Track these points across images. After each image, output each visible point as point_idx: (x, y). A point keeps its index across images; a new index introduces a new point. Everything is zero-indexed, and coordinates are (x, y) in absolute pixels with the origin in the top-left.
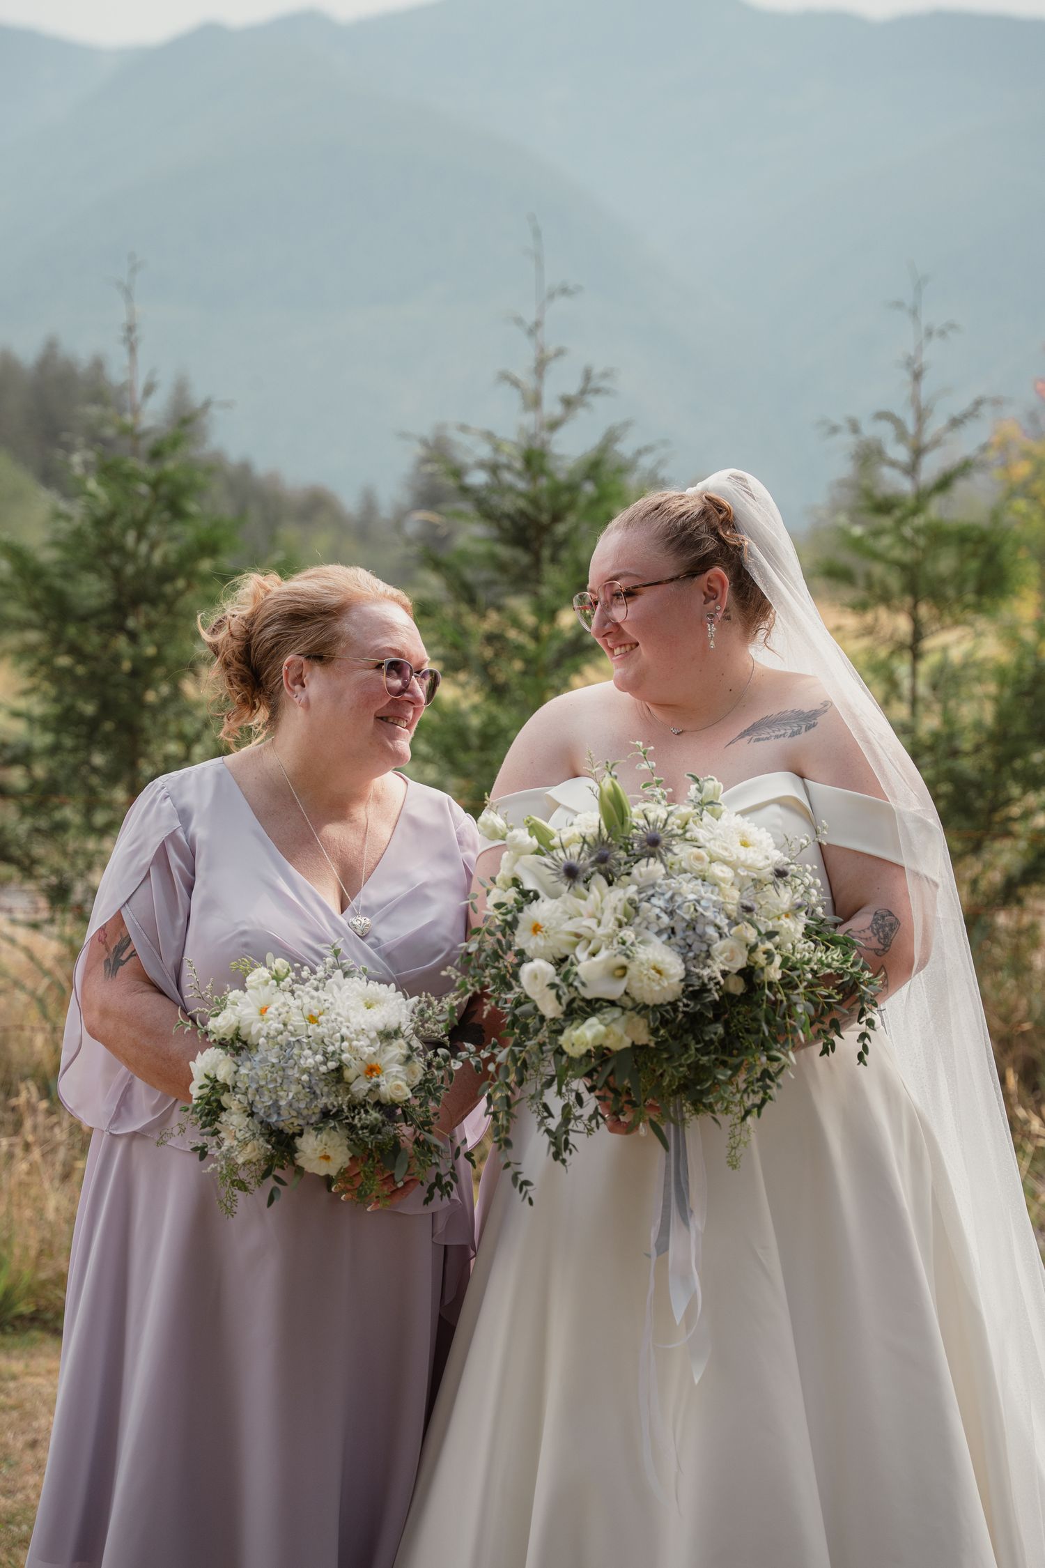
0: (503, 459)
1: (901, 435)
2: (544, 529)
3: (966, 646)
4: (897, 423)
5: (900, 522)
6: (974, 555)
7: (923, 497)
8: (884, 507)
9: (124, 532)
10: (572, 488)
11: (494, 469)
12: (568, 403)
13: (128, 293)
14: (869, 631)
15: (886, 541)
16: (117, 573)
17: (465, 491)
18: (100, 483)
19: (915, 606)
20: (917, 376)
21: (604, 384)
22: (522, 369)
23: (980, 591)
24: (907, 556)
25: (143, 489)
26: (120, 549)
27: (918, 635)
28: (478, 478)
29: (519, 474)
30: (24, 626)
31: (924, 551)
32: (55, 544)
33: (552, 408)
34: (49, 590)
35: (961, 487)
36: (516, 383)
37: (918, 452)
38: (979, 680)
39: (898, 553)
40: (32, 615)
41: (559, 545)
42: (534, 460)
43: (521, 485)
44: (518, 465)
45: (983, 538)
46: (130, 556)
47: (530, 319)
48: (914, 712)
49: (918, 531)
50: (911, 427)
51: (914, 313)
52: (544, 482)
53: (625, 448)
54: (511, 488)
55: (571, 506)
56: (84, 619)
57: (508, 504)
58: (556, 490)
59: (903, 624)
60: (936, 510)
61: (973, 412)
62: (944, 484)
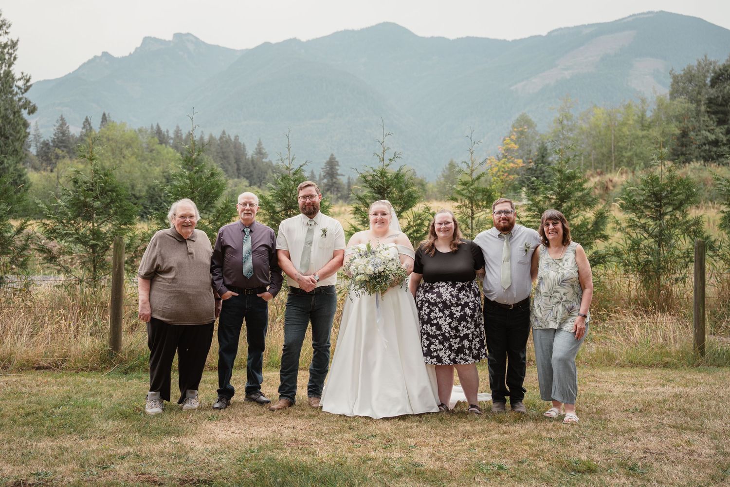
0: (375, 173)
1: (469, 167)
2: (385, 190)
3: (483, 216)
4: (467, 164)
5: (469, 187)
6: (485, 195)
7: (473, 181)
8: (465, 184)
9: (287, 193)
10: (391, 180)
11: (373, 176)
12: (390, 160)
13: (288, 137)
14: (461, 213)
15: (465, 191)
16: (286, 201)
17: (366, 181)
18: (282, 180)
19: (472, 207)
20: (472, 153)
21: (399, 156)
22: (380, 153)
23: (487, 204)
24: (470, 195)
25: (293, 183)
26: (286, 196)
27: (473, 213)
28: (370, 178)
29: (379, 177)
30: (265, 215)
31: (474, 194)
32: (272, 196)
33: (387, 162)
34: (270, 206)
35: (483, 179)
36: (378, 156)
37: (472, 171)
38: (486, 224)
39: (468, 194)
40: (267, 212)
41: (388, 193)
42: (383, 174)
43: (380, 180)
44: (379, 175)
45: (488, 191)
46: (289, 198)
47: (381, 141)
48: (472, 232)
49: (472, 189)
50: (470, 165)
51: (471, 138)
52: (385, 179)
53: (403, 171)
54: (378, 180)
55: (390, 185)
56: (278, 213)
57: (376, 184)
58: (387, 181)
59: (469, 211)
60: (476, 185)
61: (485, 161)
62: (478, 178)
